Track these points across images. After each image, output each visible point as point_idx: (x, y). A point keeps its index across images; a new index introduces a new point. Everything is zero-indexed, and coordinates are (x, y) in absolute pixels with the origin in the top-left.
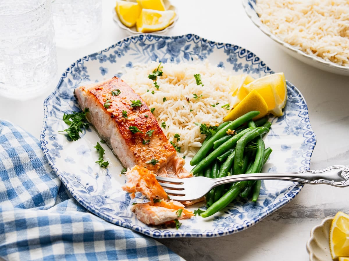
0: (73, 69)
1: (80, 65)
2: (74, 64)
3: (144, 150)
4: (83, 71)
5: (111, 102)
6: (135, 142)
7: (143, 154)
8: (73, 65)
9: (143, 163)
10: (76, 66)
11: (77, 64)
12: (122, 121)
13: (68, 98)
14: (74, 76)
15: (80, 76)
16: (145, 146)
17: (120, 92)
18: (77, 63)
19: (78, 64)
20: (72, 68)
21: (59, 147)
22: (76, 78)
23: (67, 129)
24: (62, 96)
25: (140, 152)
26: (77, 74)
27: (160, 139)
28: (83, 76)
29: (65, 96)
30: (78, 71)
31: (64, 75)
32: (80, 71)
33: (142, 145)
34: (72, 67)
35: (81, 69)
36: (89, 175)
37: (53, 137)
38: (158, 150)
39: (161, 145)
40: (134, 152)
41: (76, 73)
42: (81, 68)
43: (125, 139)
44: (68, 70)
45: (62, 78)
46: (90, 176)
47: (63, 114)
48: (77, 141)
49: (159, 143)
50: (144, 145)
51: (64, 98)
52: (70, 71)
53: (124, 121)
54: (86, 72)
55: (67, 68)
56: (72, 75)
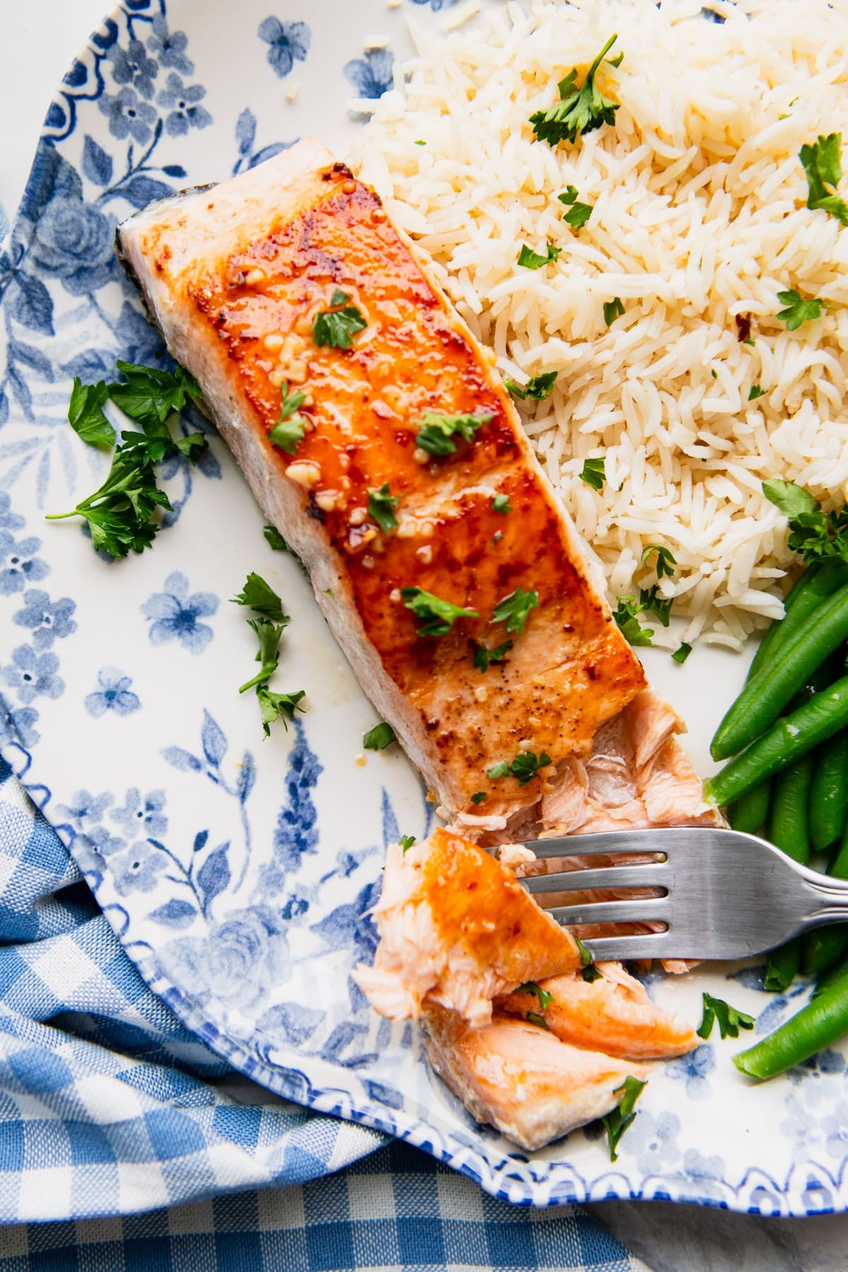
0: (107, 67)
1: (143, 31)
2: (112, 26)
3: (476, 702)
4: (167, 64)
5: (311, 410)
6: (435, 662)
7: (472, 719)
8: (106, 41)
9: (473, 774)
10: (123, 41)
11: (129, 26)
12: (368, 548)
13: (93, 264)
14: (115, 109)
15: (152, 103)
16: (486, 673)
17: (363, 322)
18: (130, 18)
19: (136, 23)
20: (98, 58)
21: (52, 618)
22: (129, 117)
23: (92, 498)
24: (55, 262)
25: (456, 715)
26: (132, 92)
27: (569, 631)
28: (167, 98)
29: (77, 256)
30: (137, 73)
31: (56, 118)
32: (150, 70)
33: (468, 674)
34: (101, 51)
35: (152, 55)
36: (209, 774)
37: (18, 567)
38: (552, 690)
39: (569, 659)
40: (424, 717)
41: (126, 90)
42: (155, 47)
43: (384, 654)
44: (78, 75)
45: (48, 140)
46: (215, 780)
47: (67, 386)
48: (146, 549)
49: (562, 649)
50: (479, 670)
51: (71, 270)
52: (90, 87)
53: (379, 547)
54: (184, 65)
55: (69, 68)
56: (102, 108)
